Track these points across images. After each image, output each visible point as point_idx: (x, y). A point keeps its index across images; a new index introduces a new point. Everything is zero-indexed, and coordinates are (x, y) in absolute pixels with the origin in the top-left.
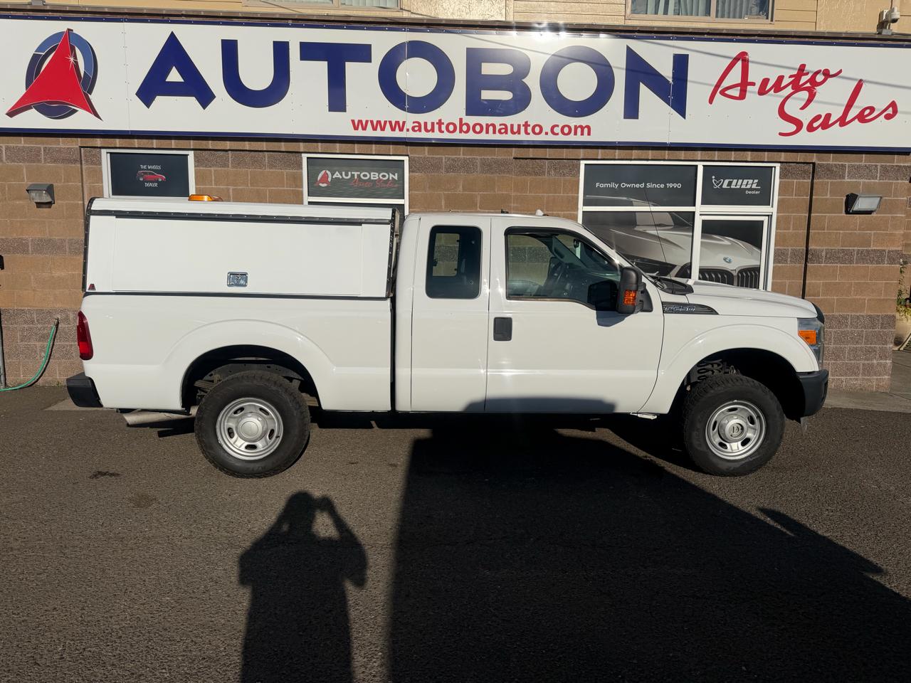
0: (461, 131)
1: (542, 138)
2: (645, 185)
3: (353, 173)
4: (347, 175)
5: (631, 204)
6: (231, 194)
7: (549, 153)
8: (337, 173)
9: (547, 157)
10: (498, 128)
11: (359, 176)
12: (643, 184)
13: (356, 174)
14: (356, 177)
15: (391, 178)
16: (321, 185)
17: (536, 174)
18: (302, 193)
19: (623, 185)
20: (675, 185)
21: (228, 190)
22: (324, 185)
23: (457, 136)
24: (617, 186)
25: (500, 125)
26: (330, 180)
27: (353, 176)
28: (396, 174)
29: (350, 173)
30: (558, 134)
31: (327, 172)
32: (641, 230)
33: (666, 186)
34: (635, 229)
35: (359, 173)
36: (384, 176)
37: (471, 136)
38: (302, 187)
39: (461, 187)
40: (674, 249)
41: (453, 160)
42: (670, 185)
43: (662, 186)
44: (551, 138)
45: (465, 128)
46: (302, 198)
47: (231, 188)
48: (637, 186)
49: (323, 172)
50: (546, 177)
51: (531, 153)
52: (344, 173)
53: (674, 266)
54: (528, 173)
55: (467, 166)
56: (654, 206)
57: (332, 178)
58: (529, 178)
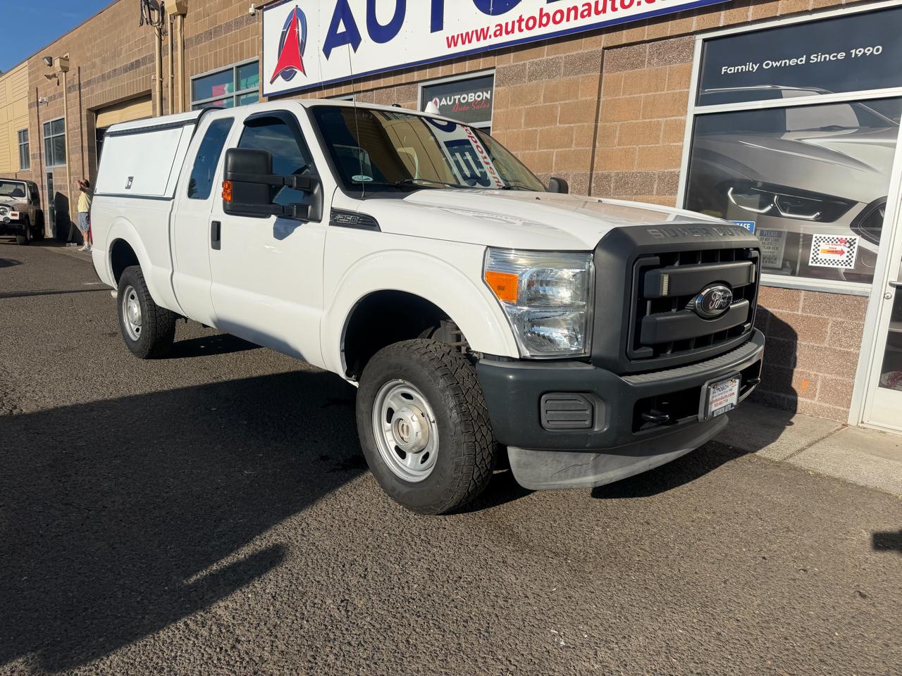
0: (541, 25)
1: (634, 11)
2: (808, 59)
3: (454, 97)
4: (451, 101)
5: (778, 95)
7: (648, 32)
8: (444, 99)
9: (646, 39)
10: (580, 9)
11: (459, 99)
12: (804, 59)
14: (458, 102)
15: (484, 98)
17: (633, 66)
19: (767, 65)
20: (869, 51)
23: (538, 31)
24: (756, 68)
25: (583, 6)
27: (455, 100)
29: (452, 98)
30: (653, 1)
31: (437, 99)
32: (793, 139)
33: (849, 54)
34: (782, 138)
36: (479, 96)
37: (552, 28)
39: (542, 97)
40: (856, 172)
41: (536, 64)
42: (860, 51)
43: (841, 56)
45: (544, 20)
48: (793, 62)
49: (434, 100)
50: (646, 68)
51: (625, 36)
52: (448, 98)
53: (851, 203)
54: (624, 67)
55: (549, 69)
57: (440, 106)
58: (624, 73)
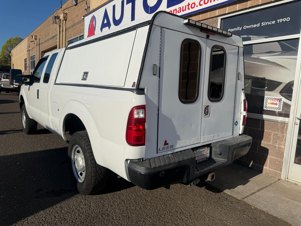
1: (196, 9)
2: (261, 24)
5: (249, 39)
12: (259, 24)
19: (245, 27)
20: (284, 20)
24: (241, 29)
25: (179, 8)
30: (202, 5)
32: (255, 57)
33: (276, 22)
34: (251, 57)
40: (281, 70)
42: (281, 20)
43: (274, 22)
44: (200, 8)
48: (255, 26)
53: (280, 83)
56: (266, 38)
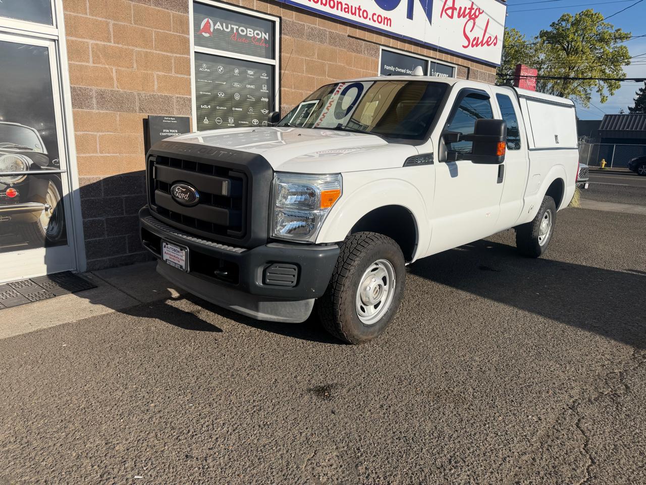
0: (321, 3)
1: (367, 22)
2: (406, 71)
3: (232, 26)
4: (227, 28)
6: (111, 30)
7: (367, 36)
8: (218, 24)
9: (366, 39)
10: (344, 6)
11: (237, 30)
13: (235, 27)
14: (235, 31)
15: (263, 38)
16: (203, 34)
17: (358, 51)
18: (188, 40)
19: (397, 69)
21: (108, 24)
22: (207, 35)
24: (394, 70)
26: (212, 30)
27: (232, 29)
28: (267, 34)
29: (229, 25)
30: (375, 21)
31: (210, 21)
35: (237, 27)
36: (258, 34)
37: (327, 9)
38: (189, 34)
39: (316, 54)
41: (312, 28)
44: (371, 23)
46: (189, 46)
47: (112, 22)
48: (403, 71)
49: (206, 20)
50: (362, 55)
51: (358, 33)
52: (224, 24)
54: (353, 50)
55: (320, 36)
57: (214, 29)
58: (353, 54)
